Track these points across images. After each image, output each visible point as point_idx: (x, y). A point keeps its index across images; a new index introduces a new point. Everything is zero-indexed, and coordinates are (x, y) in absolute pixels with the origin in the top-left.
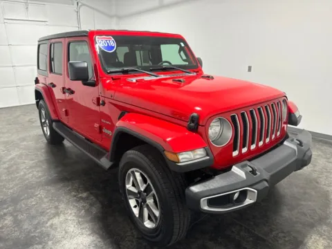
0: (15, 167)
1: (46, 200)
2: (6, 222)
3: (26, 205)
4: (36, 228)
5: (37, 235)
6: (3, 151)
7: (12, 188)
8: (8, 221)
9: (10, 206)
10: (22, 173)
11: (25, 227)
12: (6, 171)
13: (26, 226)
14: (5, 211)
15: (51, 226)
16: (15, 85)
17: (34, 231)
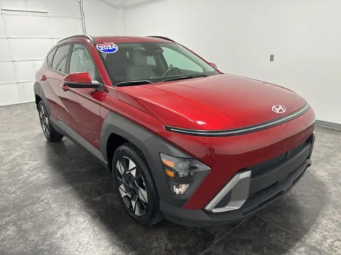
0: (17, 169)
1: (54, 206)
2: (9, 232)
3: (32, 212)
4: (45, 240)
5: (45, 248)
6: (4, 151)
7: (14, 192)
8: (11, 231)
9: (13, 213)
10: (25, 175)
11: (31, 238)
12: (7, 173)
13: (33, 237)
14: (7, 219)
15: (63, 237)
16: (15, 82)
17: (42, 243)
